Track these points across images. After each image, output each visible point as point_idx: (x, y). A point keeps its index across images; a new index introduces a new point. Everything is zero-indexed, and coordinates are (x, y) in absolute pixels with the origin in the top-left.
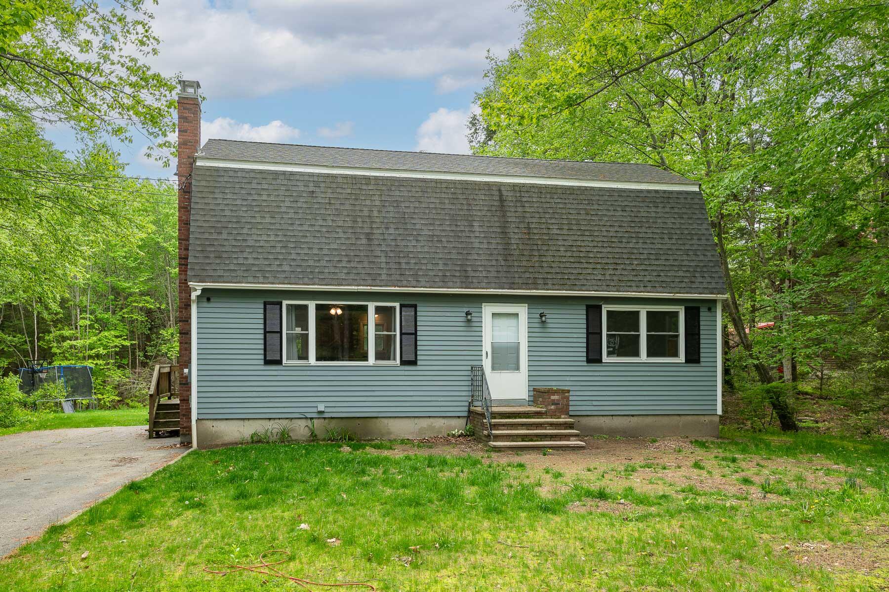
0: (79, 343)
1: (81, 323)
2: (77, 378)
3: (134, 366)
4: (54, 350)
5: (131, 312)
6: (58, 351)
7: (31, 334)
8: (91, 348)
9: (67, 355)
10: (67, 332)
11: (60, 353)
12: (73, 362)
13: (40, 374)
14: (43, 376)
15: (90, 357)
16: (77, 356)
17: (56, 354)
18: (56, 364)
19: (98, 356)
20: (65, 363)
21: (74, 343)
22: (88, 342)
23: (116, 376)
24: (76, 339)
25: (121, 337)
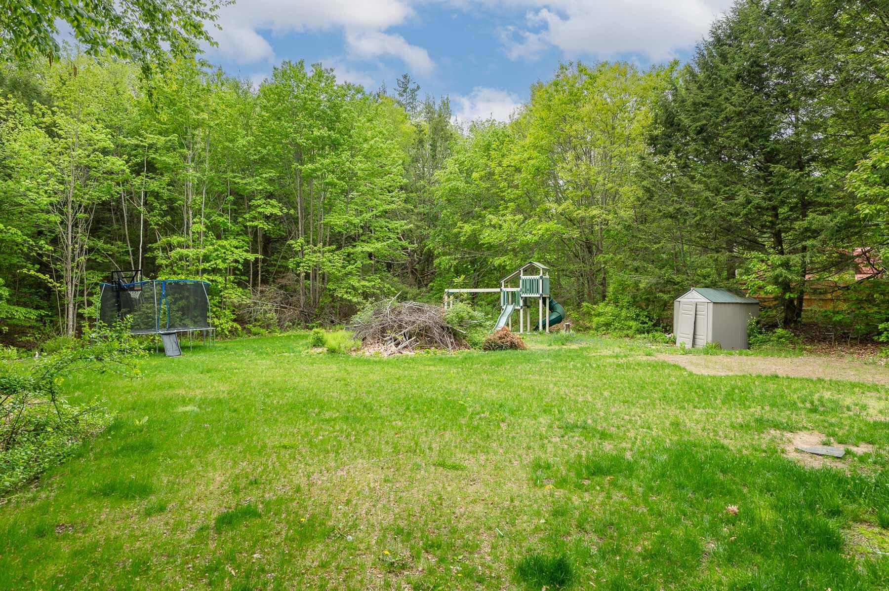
0: (191, 252)
1: (194, 228)
2: (187, 298)
3: (255, 285)
4: (159, 261)
5: (254, 218)
6: (164, 262)
7: (135, 243)
8: (206, 258)
9: (175, 269)
10: (175, 239)
11: (167, 266)
12: (183, 277)
13: (131, 293)
14: (135, 295)
15: (204, 271)
16: (188, 270)
17: (160, 266)
18: (162, 278)
19: (215, 271)
20: (174, 278)
21: (185, 251)
22: (202, 251)
23: (235, 295)
24: (188, 247)
25: (243, 247)
